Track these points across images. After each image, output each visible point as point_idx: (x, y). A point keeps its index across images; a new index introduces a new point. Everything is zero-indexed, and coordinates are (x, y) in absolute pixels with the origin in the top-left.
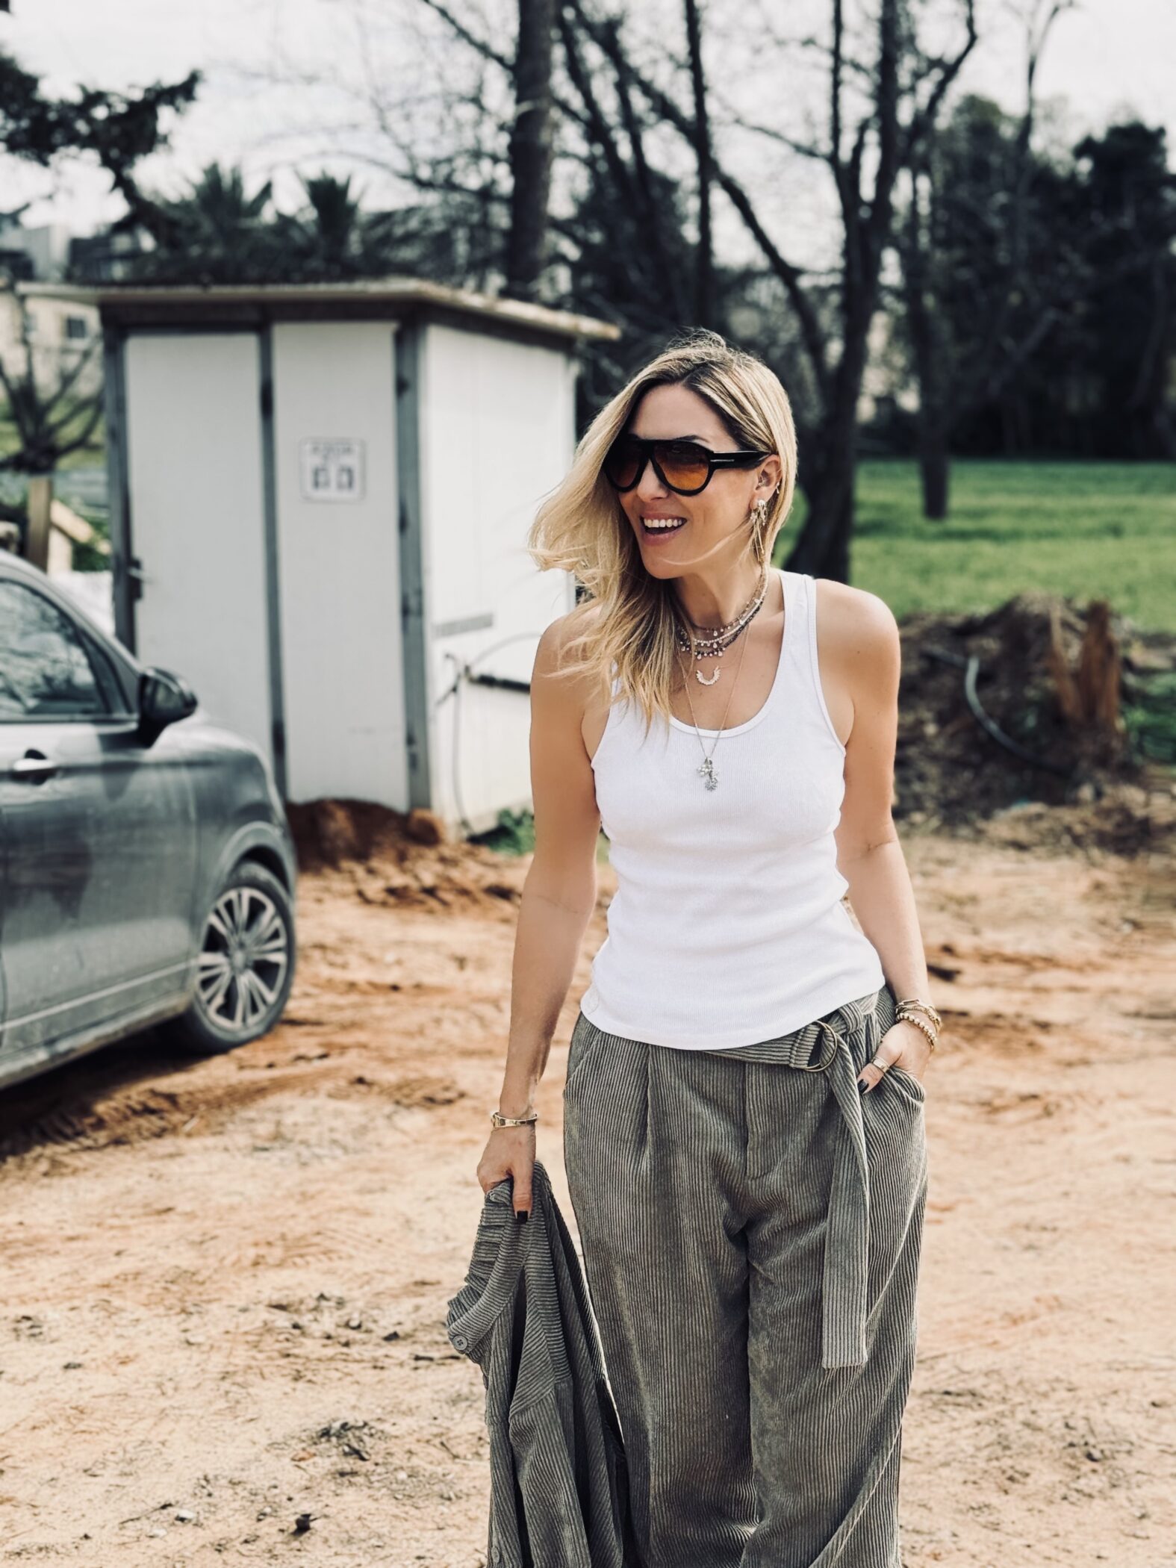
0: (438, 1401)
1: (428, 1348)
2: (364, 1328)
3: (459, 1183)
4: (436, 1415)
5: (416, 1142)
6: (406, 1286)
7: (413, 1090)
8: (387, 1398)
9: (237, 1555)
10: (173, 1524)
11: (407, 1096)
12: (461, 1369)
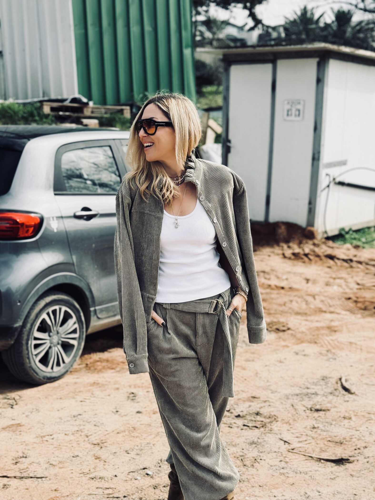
0: (246, 443)
1: (249, 422)
2: (230, 411)
3: (278, 361)
4: (244, 448)
5: (269, 344)
6: (249, 398)
7: (273, 326)
8: (229, 439)
9: (160, 491)
10: (144, 476)
11: (271, 327)
12: (257, 432)
